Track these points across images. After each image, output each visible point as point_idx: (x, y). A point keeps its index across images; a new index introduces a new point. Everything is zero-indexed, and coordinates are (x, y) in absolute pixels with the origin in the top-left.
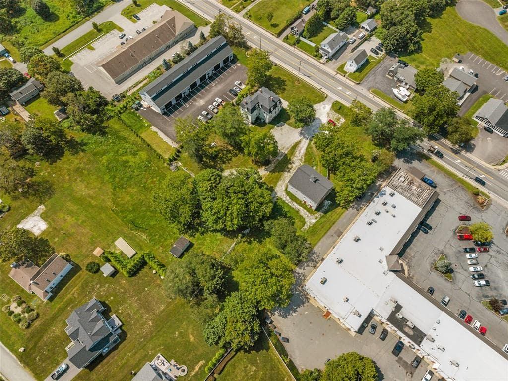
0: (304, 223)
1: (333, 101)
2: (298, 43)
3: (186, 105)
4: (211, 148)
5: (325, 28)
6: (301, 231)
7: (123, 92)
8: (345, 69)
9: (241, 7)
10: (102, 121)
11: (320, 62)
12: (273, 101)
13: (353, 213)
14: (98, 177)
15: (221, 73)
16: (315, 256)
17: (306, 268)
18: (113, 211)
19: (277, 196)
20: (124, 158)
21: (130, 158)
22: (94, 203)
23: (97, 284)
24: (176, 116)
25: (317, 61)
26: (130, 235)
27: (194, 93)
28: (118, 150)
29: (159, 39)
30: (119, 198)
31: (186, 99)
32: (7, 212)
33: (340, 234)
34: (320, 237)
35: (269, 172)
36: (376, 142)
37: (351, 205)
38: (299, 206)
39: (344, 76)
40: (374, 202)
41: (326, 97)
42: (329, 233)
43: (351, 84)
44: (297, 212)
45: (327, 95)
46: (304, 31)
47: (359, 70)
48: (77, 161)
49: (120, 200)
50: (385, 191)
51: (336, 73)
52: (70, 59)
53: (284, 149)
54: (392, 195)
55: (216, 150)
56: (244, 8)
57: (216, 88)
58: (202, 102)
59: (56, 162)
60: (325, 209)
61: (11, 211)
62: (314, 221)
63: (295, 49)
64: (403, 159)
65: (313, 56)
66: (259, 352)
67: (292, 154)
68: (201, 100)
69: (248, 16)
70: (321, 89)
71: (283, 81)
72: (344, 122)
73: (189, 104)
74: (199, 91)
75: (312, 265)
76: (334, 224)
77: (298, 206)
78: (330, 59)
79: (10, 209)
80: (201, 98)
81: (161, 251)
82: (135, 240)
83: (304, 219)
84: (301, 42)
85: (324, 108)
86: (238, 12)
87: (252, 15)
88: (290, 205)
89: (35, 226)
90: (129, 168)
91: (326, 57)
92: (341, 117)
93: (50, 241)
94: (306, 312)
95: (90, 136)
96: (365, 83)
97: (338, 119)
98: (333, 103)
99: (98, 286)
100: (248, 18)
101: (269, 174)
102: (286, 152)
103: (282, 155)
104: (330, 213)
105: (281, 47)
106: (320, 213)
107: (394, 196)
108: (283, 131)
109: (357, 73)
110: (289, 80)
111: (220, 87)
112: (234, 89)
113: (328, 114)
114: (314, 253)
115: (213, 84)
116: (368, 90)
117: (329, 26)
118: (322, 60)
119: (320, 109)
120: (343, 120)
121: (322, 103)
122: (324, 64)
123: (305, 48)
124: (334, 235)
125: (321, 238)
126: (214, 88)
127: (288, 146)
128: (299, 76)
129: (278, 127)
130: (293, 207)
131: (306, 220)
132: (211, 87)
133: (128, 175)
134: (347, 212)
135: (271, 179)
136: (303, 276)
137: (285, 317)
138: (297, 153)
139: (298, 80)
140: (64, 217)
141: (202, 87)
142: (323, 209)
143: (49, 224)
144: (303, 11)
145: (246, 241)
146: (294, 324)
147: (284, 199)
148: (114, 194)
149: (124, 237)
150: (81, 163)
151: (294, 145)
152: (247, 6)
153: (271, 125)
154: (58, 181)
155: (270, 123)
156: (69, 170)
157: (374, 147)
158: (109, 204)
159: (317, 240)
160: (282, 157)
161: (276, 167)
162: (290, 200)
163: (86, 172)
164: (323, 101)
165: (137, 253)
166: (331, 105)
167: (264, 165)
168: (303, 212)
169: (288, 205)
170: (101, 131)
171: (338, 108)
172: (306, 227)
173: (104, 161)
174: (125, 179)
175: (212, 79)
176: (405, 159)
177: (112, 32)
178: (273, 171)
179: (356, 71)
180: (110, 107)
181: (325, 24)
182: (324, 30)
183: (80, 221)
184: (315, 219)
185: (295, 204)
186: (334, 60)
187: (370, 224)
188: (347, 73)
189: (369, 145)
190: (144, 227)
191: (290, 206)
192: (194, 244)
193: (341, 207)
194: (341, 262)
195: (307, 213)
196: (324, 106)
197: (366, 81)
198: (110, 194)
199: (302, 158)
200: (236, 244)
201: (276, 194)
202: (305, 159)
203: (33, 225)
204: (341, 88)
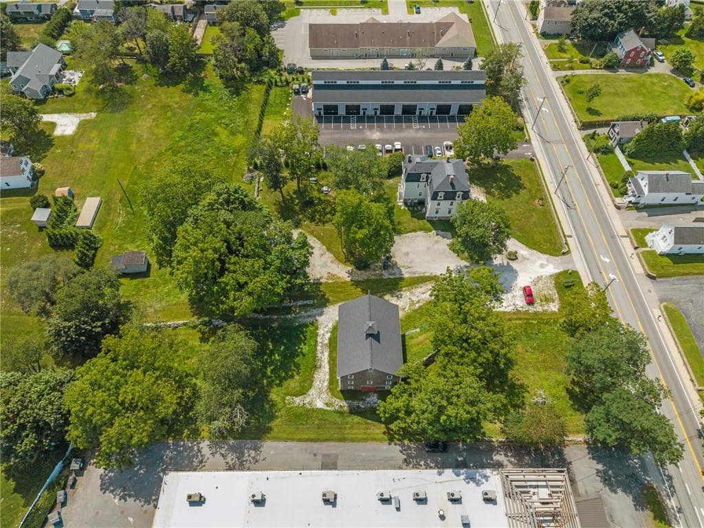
0: (303, 392)
1: (570, 267)
2: (604, 153)
3: (353, 126)
4: (320, 191)
5: (680, 161)
6: (284, 399)
7: (306, 69)
8: (648, 238)
9: (567, 66)
10: (250, 81)
11: (613, 201)
12: (452, 184)
13: (392, 459)
14: (173, 127)
15: (443, 120)
16: (253, 453)
17: (218, 455)
18: (135, 168)
19: (318, 318)
20: (218, 129)
21: (223, 134)
22: (133, 147)
23: (20, 223)
24: (326, 128)
25: (611, 197)
26: (113, 206)
27: (380, 120)
28: (224, 118)
29: (408, 38)
30: (158, 161)
31: (361, 120)
32: (67, 96)
33: (329, 464)
34: (295, 437)
35: (349, 279)
36: (577, 389)
37: (406, 442)
38: (329, 362)
39: (636, 248)
40: (440, 474)
41: (564, 254)
42: (316, 445)
43: (637, 267)
44: (315, 367)
45: (568, 252)
46: (631, 139)
47: (676, 258)
48: (178, 99)
49: (156, 163)
50: (486, 478)
51: (626, 234)
52: (302, 10)
53: (407, 270)
54: (489, 500)
55: (322, 198)
56: (571, 68)
57: (415, 132)
58: (376, 135)
59: (161, 86)
60: (358, 407)
61: (70, 99)
62: (320, 404)
63: (590, 158)
64: (600, 467)
65: (610, 185)
66: (16, 494)
67: (410, 285)
68: (378, 134)
69: (565, 81)
70: (571, 236)
71: (520, 186)
72: (554, 313)
73: (358, 127)
74: (389, 121)
75: (231, 463)
76: (340, 440)
77: (326, 361)
78: (636, 206)
79: (70, 95)
80: (381, 130)
81: (112, 249)
82: (109, 214)
83: (310, 386)
84: (610, 155)
85: (542, 266)
86: (555, 67)
87: (572, 82)
88: (319, 348)
89: (65, 125)
90: (208, 142)
91: (633, 199)
92: (557, 301)
93: (53, 149)
94: (131, 519)
95: (222, 86)
96: (667, 286)
97: (548, 300)
98: (565, 272)
99: (18, 226)
100: (562, 82)
101: (346, 282)
102: (406, 276)
103: (394, 274)
104: (357, 419)
105: (570, 143)
106: (344, 403)
107: (490, 506)
108: (436, 246)
109: (667, 260)
110: (530, 191)
111: (421, 134)
112: (436, 148)
113: (539, 278)
114: (256, 449)
115: (416, 126)
116: (661, 301)
117: (692, 162)
118: (618, 200)
119: (534, 262)
120: (554, 307)
121: (547, 256)
122: (618, 208)
123: (609, 168)
124: (319, 457)
125: (292, 440)
126: (411, 131)
127: (419, 270)
128: (553, 196)
129: (437, 235)
130: (319, 355)
131: (312, 392)
132: (411, 127)
133: (197, 147)
134: (385, 446)
135: (339, 290)
136: (201, 462)
137: (104, 488)
138: (419, 290)
139: (544, 200)
140: (94, 138)
141: (399, 120)
142: (355, 403)
143: (76, 133)
144: (664, 117)
145: (203, 333)
146: (97, 513)
147: (321, 332)
148: (160, 154)
149: (105, 202)
150: (177, 103)
151: (429, 277)
152: (578, 69)
153: (429, 225)
154: (139, 103)
155: (431, 221)
156: (160, 101)
157: (564, 394)
158: (143, 159)
159: (285, 436)
160: (392, 277)
161: (368, 281)
162: (326, 342)
163: (169, 114)
164: (550, 255)
165: (89, 228)
166: (558, 271)
167: (355, 265)
168: (322, 376)
169: (316, 345)
170: (237, 89)
171: (567, 283)
172: (298, 400)
173: (198, 117)
174: (189, 148)
175: (422, 119)
176: (605, 472)
177: (374, 9)
178: (356, 283)
179: (668, 255)
180: (272, 72)
181: (687, 156)
182: (676, 162)
183: (99, 153)
184: (326, 404)
185: (326, 354)
186: (645, 214)
187: (385, 501)
188: (646, 246)
189: (558, 383)
190: (135, 210)
191: (316, 350)
192: (149, 276)
193: (388, 428)
194: (259, 503)
195: (326, 384)
196: (545, 262)
197: (674, 284)
198: (158, 151)
199: (418, 302)
200: (185, 324)
201: (321, 314)
202: (420, 307)
203: (65, 123)
204: (607, 260)
